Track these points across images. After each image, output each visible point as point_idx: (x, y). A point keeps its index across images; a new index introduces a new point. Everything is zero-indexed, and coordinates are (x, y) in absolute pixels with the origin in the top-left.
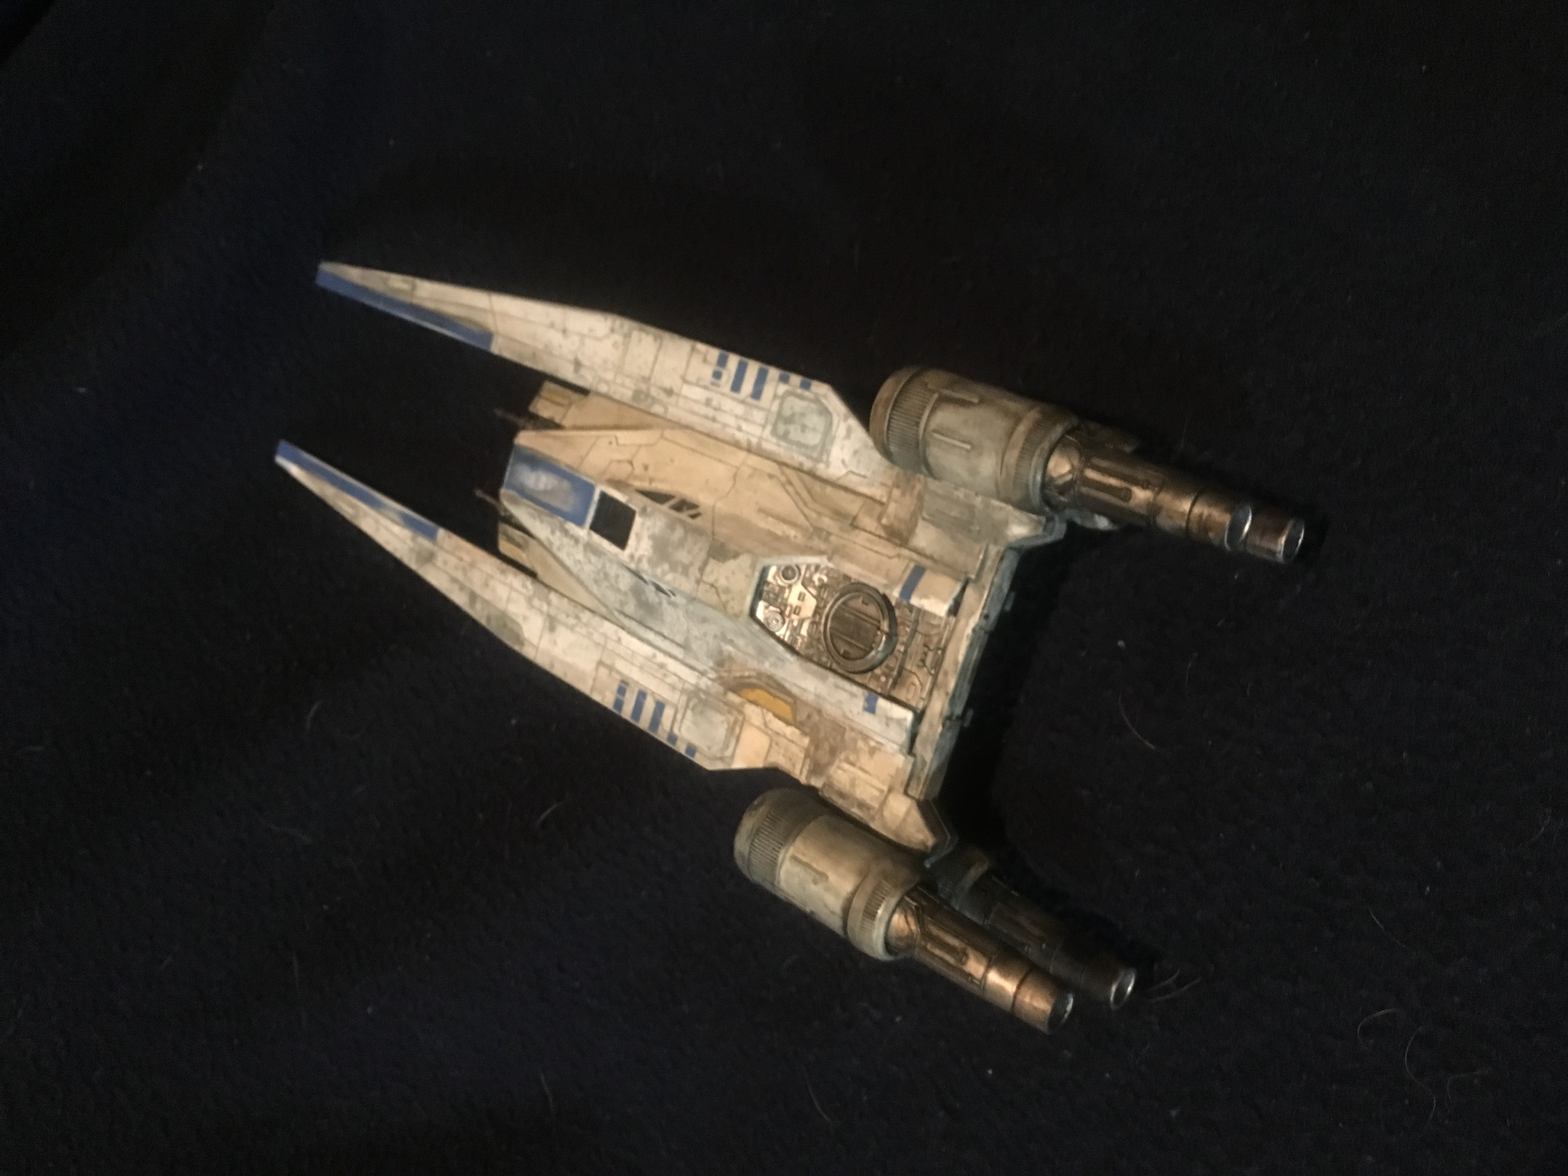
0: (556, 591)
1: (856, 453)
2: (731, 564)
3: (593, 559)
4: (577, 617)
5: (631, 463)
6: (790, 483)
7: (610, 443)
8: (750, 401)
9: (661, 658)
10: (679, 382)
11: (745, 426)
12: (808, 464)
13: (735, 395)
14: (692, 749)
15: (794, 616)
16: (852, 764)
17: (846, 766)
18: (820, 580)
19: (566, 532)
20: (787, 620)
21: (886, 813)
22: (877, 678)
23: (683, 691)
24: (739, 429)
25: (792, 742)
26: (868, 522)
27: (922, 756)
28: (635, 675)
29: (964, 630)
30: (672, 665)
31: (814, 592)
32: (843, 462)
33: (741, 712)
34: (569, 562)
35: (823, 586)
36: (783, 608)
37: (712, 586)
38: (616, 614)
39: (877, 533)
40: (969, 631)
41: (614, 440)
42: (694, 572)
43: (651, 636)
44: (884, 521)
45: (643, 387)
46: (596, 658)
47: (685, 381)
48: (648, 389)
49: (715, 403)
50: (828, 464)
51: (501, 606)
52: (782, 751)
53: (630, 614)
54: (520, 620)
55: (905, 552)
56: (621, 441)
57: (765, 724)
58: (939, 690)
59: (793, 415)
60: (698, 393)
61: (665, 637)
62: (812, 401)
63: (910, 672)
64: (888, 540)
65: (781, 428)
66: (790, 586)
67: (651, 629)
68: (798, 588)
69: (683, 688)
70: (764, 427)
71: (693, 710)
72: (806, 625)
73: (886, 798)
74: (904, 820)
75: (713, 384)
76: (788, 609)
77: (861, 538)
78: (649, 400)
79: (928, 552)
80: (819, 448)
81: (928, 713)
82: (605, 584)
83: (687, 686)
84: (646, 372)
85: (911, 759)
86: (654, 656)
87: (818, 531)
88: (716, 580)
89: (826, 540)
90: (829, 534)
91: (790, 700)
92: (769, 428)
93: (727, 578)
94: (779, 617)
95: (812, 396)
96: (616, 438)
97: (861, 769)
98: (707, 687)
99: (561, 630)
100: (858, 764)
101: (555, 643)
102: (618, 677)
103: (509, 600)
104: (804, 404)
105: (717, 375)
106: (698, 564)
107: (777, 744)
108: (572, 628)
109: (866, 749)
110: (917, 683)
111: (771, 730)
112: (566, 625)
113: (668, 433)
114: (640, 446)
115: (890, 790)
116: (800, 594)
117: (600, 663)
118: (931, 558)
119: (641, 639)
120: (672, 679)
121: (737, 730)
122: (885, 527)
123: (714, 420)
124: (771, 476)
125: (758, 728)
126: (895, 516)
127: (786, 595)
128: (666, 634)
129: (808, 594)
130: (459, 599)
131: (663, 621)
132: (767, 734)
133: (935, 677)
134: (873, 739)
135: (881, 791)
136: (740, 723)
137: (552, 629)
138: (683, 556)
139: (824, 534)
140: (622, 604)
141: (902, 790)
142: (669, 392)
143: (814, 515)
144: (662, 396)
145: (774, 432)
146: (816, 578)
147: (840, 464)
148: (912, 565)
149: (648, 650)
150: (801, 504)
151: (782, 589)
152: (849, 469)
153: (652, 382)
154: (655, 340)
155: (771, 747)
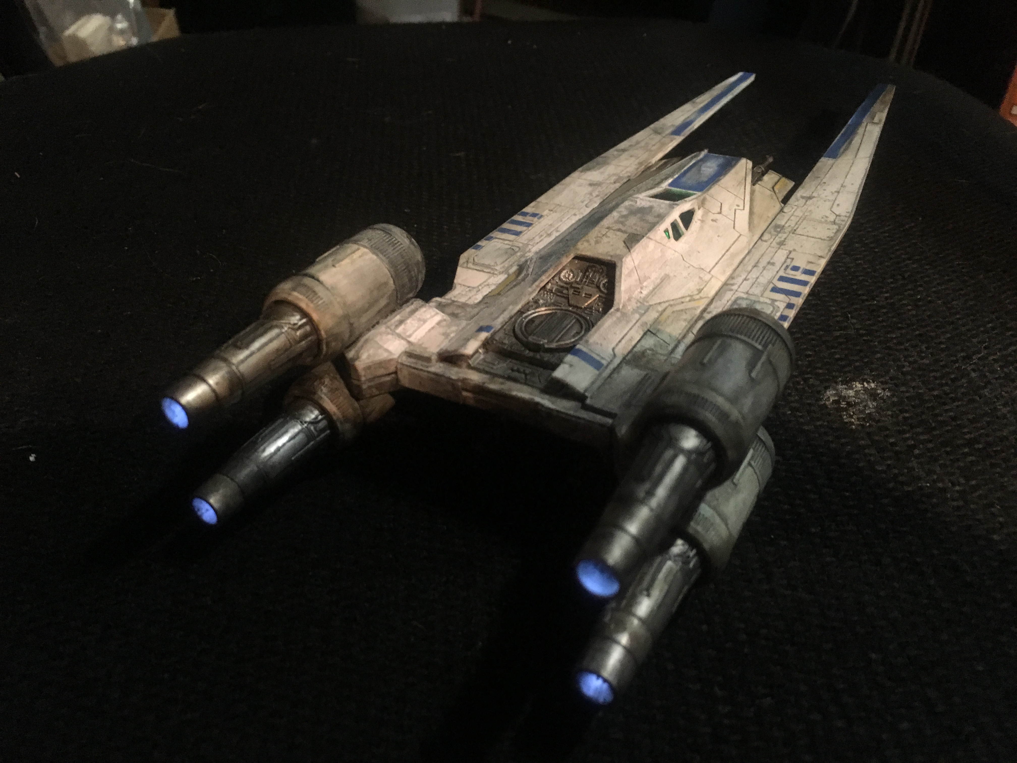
4: (598, 196)
5: (719, 213)
7: (738, 206)
8: (771, 286)
10: (791, 249)
11: (748, 283)
13: (777, 278)
14: (479, 247)
15: (571, 291)
17: (438, 319)
20: (569, 286)
21: (390, 337)
23: (526, 244)
24: (745, 279)
25: (472, 296)
27: (434, 366)
28: (546, 222)
31: (590, 304)
33: (501, 273)
39: (638, 346)
41: (741, 208)
42: (619, 226)
45: (787, 230)
46: (564, 204)
47: (791, 251)
48: (785, 233)
49: (770, 267)
51: (614, 163)
52: (464, 293)
54: (602, 170)
55: (617, 361)
56: (739, 212)
57: (488, 285)
58: (489, 379)
60: (779, 258)
63: (509, 362)
64: (631, 352)
66: (598, 288)
67: (579, 226)
68: (596, 293)
69: (528, 244)
70: (746, 293)
71: (510, 249)
73: (403, 338)
74: (381, 347)
75: (788, 266)
77: (636, 334)
78: (774, 233)
79: (615, 375)
81: (470, 371)
83: (529, 246)
84: (800, 232)
85: (434, 357)
90: (641, 314)
92: (745, 296)
93: (609, 242)
96: (742, 210)
99: (590, 189)
101: (580, 186)
102: (545, 214)
103: (618, 166)
105: (796, 269)
107: (470, 290)
108: (590, 193)
109: (448, 331)
111: (482, 288)
112: (592, 191)
114: (734, 221)
117: (559, 206)
120: (537, 239)
121: (488, 270)
122: (643, 352)
123: (755, 266)
124: (700, 291)
125: (485, 281)
127: (590, 285)
129: (590, 301)
130: (623, 145)
132: (480, 285)
133: (501, 376)
135: (410, 336)
136: (492, 272)
137: (591, 185)
139: (642, 311)
141: (409, 350)
142: (782, 243)
143: (660, 308)
144: (778, 239)
146: (599, 305)
148: (604, 362)
151: (596, 283)
153: (791, 234)
154: (828, 237)
155: (469, 287)
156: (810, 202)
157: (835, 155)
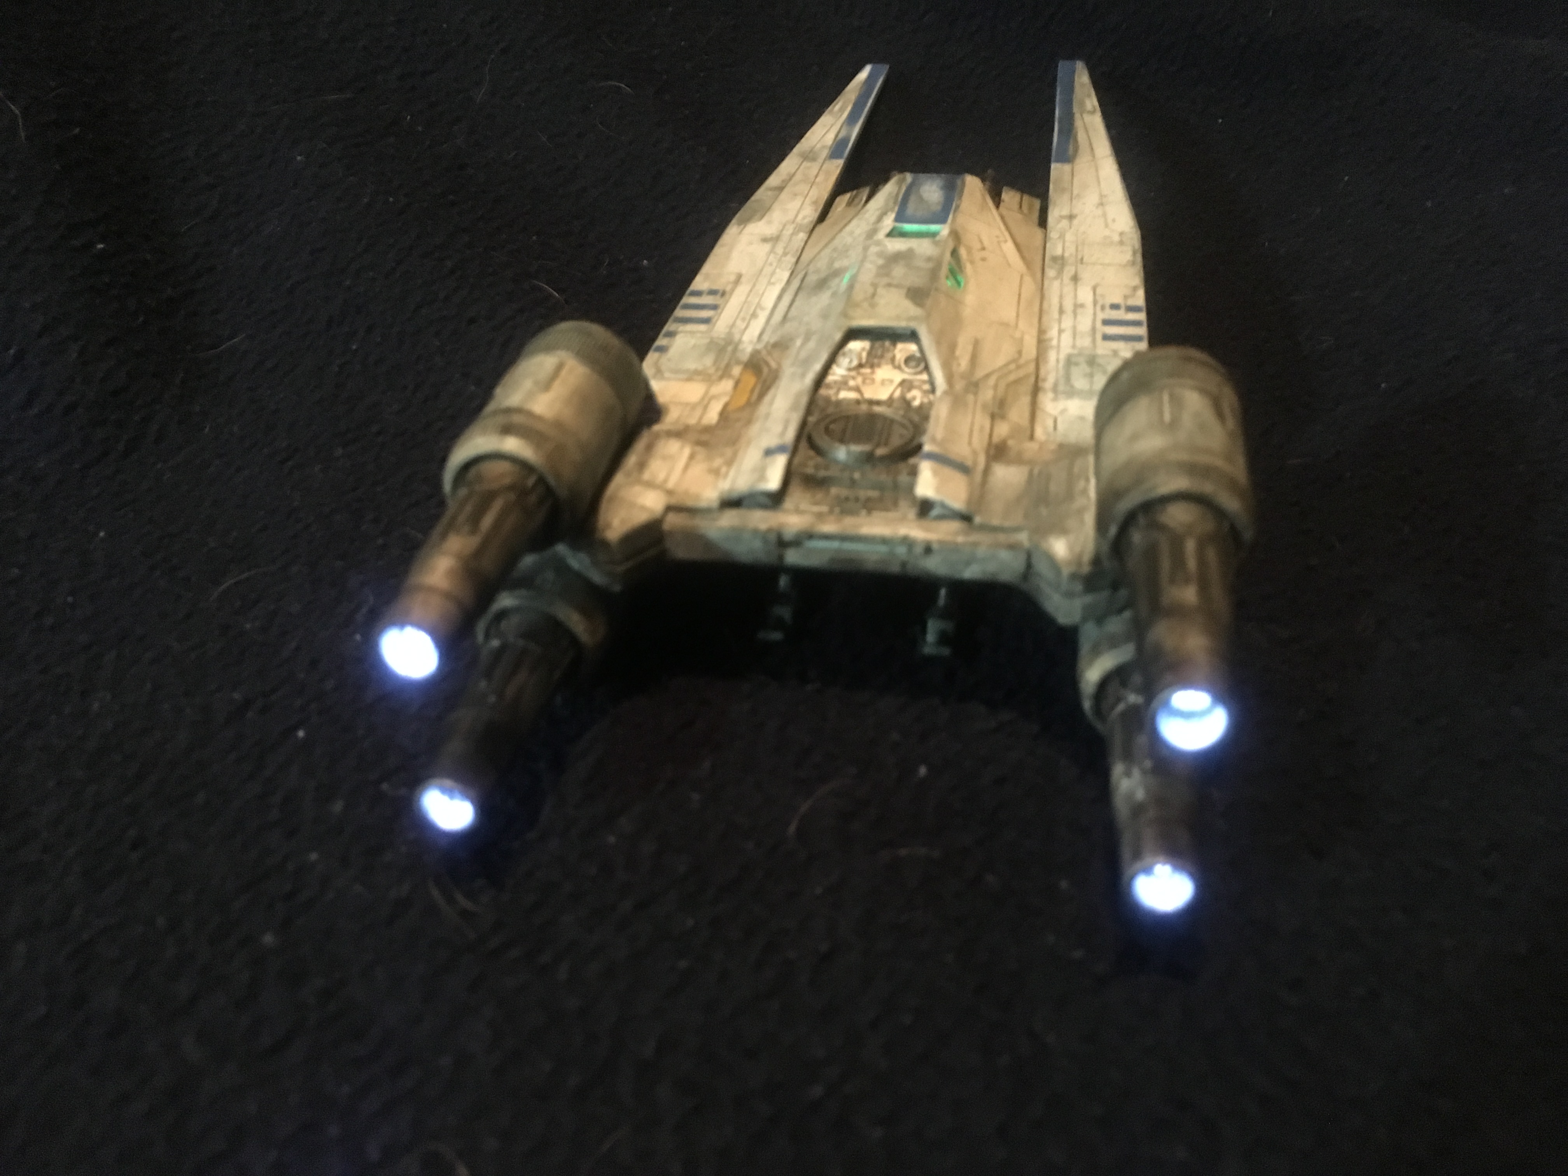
0: (809, 237)
4: (786, 254)
5: (983, 249)
6: (1019, 367)
7: (997, 237)
8: (1099, 334)
10: (1092, 283)
11: (1066, 334)
12: (1048, 384)
13: (1099, 323)
14: (662, 350)
15: (859, 380)
16: (691, 457)
17: (687, 452)
18: (914, 398)
19: (884, 214)
20: (854, 373)
22: (811, 459)
23: (730, 334)
24: (1061, 331)
25: (702, 416)
26: (1004, 427)
27: (721, 519)
28: (736, 299)
29: (902, 528)
30: (758, 322)
31: (897, 394)
32: (1065, 411)
33: (721, 378)
34: (849, 229)
35: (907, 403)
36: (868, 365)
37: (874, 295)
38: (803, 272)
39: (994, 436)
40: (903, 532)
41: (1002, 240)
42: (885, 281)
43: (787, 300)
44: (1011, 441)
45: (1072, 261)
46: (744, 272)
47: (1095, 287)
48: (1071, 264)
49: (1081, 310)
50: (1055, 399)
51: (777, 207)
52: (685, 413)
53: (807, 279)
54: (766, 219)
55: (982, 460)
56: (1003, 244)
57: (714, 397)
59: (1099, 365)
60: (1086, 297)
63: (828, 491)
64: (990, 445)
65: (1080, 360)
66: (897, 368)
67: (795, 297)
68: (898, 377)
69: (733, 334)
70: (1074, 348)
72: (852, 395)
73: (658, 487)
74: (634, 506)
75: (1103, 306)
76: (868, 371)
77: (982, 421)
78: (1058, 267)
79: (991, 479)
80: (1070, 389)
81: (781, 513)
82: (836, 255)
83: (737, 335)
84: (1089, 261)
85: (714, 506)
86: (764, 309)
87: (975, 385)
88: (882, 297)
89: (967, 391)
90: (976, 394)
91: (753, 401)
92: (1075, 351)
93: (888, 304)
94: (855, 363)
96: (1005, 242)
97: (687, 465)
98: (743, 349)
99: (766, 246)
100: (692, 462)
101: (750, 245)
102: (728, 289)
103: (785, 210)
105: (1115, 307)
106: (895, 282)
107: (694, 408)
108: (771, 252)
109: (715, 466)
111: (710, 401)
112: (773, 248)
113: (1028, 279)
114: (1005, 258)
115: (669, 491)
116: (890, 380)
117: (740, 275)
118: (985, 479)
119: (780, 298)
120: (741, 325)
121: (699, 378)
122: (1004, 442)
123: (1061, 311)
124: (1019, 352)
125: (708, 393)
126: (1022, 448)
127: (885, 366)
128: (794, 306)
129: (892, 388)
130: (773, 180)
131: (809, 298)
132: (703, 400)
134: (729, 468)
135: (665, 483)
136: (707, 378)
137: (765, 240)
138: (899, 271)
139: (974, 390)
140: (817, 271)
141: (672, 503)
142: (1076, 278)
143: (991, 383)
144: (1068, 275)
145: (1072, 356)
146: (916, 392)
147: (1061, 409)
148: (969, 463)
149: (769, 303)
150: (1000, 373)
151: (892, 361)
152: (1059, 417)
153: (1080, 266)
154: (1127, 263)
155: (687, 405)
156: (1075, 222)
157: (1067, 158)
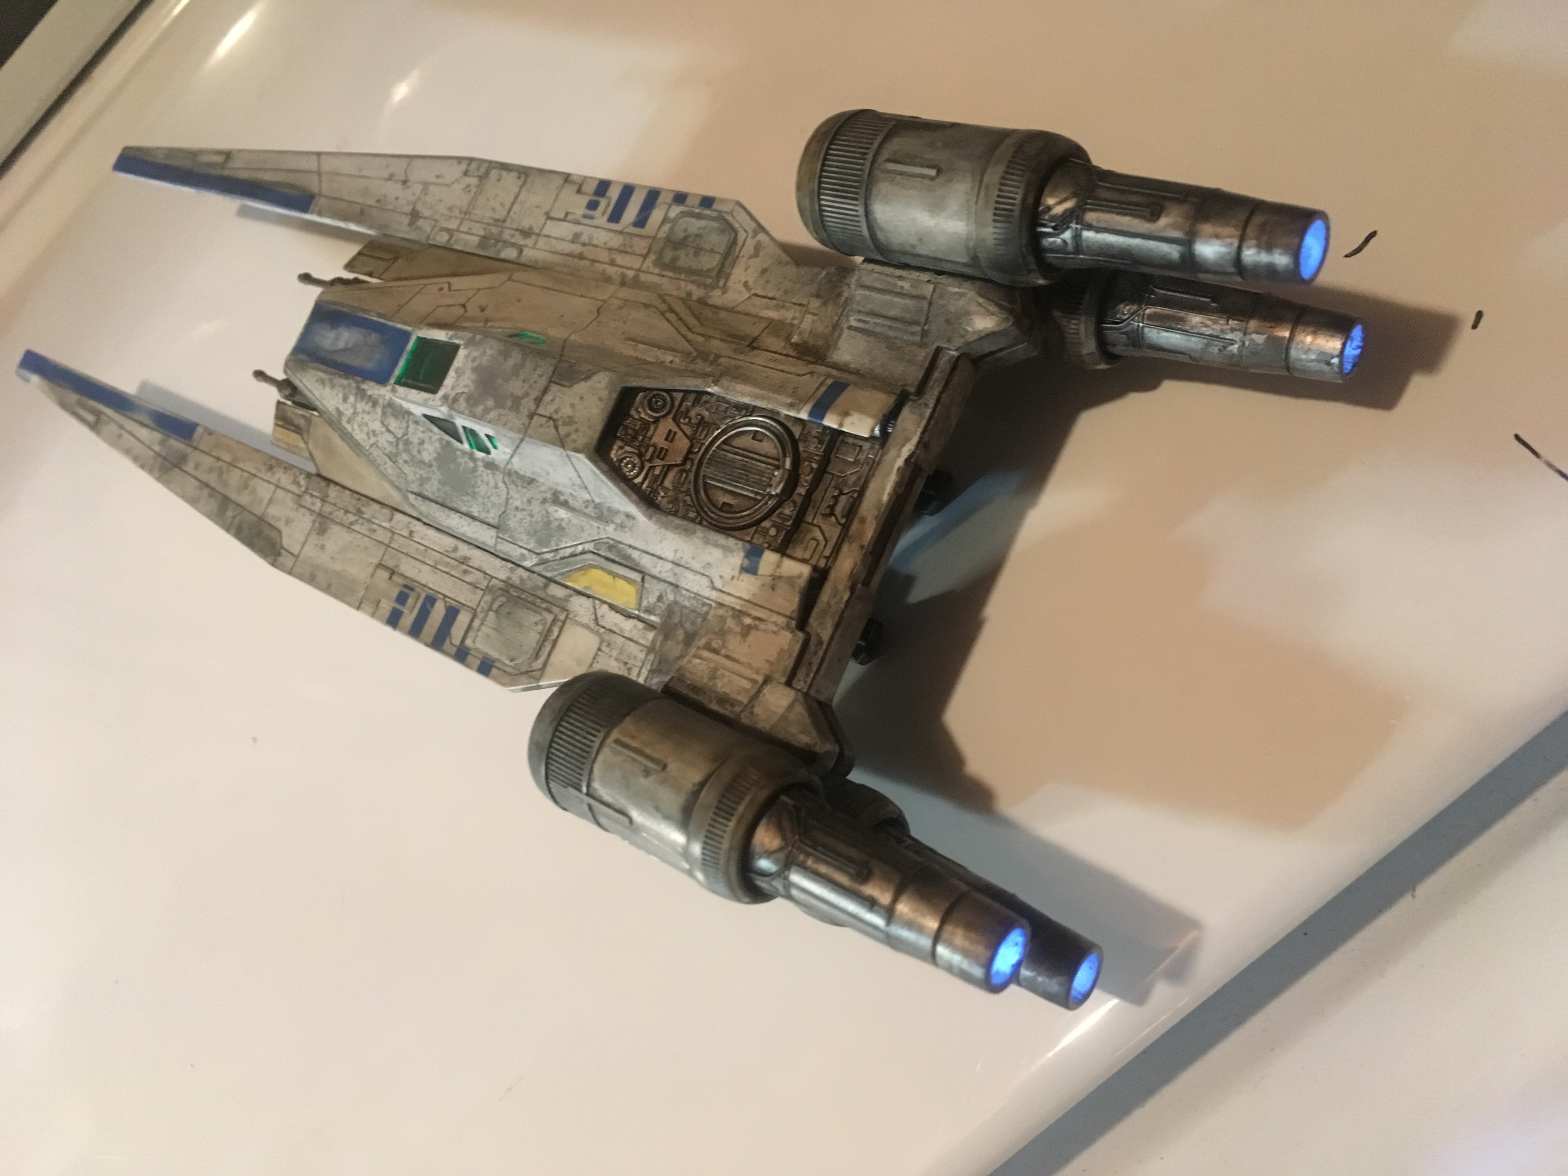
1: (764, 271)
2: (582, 387)
3: (393, 424)
4: (359, 512)
5: (464, 306)
6: (672, 310)
7: (441, 289)
8: (632, 230)
9: (464, 550)
10: (542, 219)
11: (620, 259)
12: (699, 293)
13: (614, 226)
15: (657, 462)
16: (715, 651)
17: (706, 654)
18: (700, 415)
19: (361, 394)
20: (647, 465)
21: (757, 710)
22: (765, 532)
24: (613, 263)
25: (631, 640)
26: (774, 343)
27: (818, 635)
28: (425, 576)
29: (894, 461)
30: (478, 558)
31: (688, 431)
32: (746, 284)
33: (564, 609)
34: (359, 436)
36: (643, 450)
37: (550, 418)
38: (412, 497)
40: (900, 462)
41: (446, 286)
42: (528, 404)
43: (455, 522)
44: (795, 339)
45: (495, 230)
46: (376, 561)
47: (549, 218)
48: (501, 232)
49: (584, 238)
50: (725, 290)
51: (258, 511)
52: (615, 653)
53: (430, 496)
54: (281, 525)
55: (820, 369)
56: (453, 288)
57: (596, 619)
58: (850, 543)
59: (686, 238)
60: (565, 230)
61: (474, 518)
62: (714, 219)
63: (812, 524)
64: (798, 358)
65: (669, 255)
66: (657, 421)
67: (457, 511)
68: (668, 424)
69: (487, 587)
70: (645, 257)
71: (496, 612)
73: (759, 691)
74: (783, 718)
75: (585, 216)
76: (651, 449)
78: (500, 245)
79: (853, 366)
80: (714, 274)
81: (833, 575)
82: (405, 456)
83: (494, 581)
84: (501, 214)
85: (801, 635)
86: (455, 549)
87: (703, 355)
88: (556, 412)
89: (714, 362)
90: (718, 356)
91: (637, 577)
92: (652, 257)
93: (572, 406)
95: (714, 214)
96: (450, 284)
97: (727, 657)
98: (522, 580)
99: (335, 529)
100: (723, 651)
101: (322, 547)
102: (401, 581)
103: (270, 501)
104: (703, 223)
105: (593, 205)
106: (534, 394)
107: (609, 645)
108: (349, 527)
109: (738, 630)
110: (820, 537)
111: (603, 627)
112: (342, 524)
113: (517, 276)
114: (479, 290)
115: (767, 680)
116: (670, 431)
117: (380, 565)
118: (857, 372)
120: (475, 577)
121: (556, 631)
122: (795, 346)
123: (581, 257)
124: (647, 306)
125: (586, 627)
126: (811, 332)
127: (650, 433)
128: (476, 514)
129: (680, 434)
131: (474, 495)
132: (597, 633)
133: (846, 527)
134: (749, 615)
135: (754, 681)
136: (560, 624)
137: (322, 531)
138: (516, 387)
139: (712, 357)
140: (423, 481)
141: (784, 680)
142: (526, 233)
143: (701, 339)
144: (519, 240)
145: (658, 263)
146: (693, 413)
147: (740, 287)
149: (449, 542)
150: (684, 330)
151: (646, 425)
152: (753, 292)
153: (507, 224)
154: (519, 178)
155: (599, 649)
156: (425, 212)
157: (304, 198)
